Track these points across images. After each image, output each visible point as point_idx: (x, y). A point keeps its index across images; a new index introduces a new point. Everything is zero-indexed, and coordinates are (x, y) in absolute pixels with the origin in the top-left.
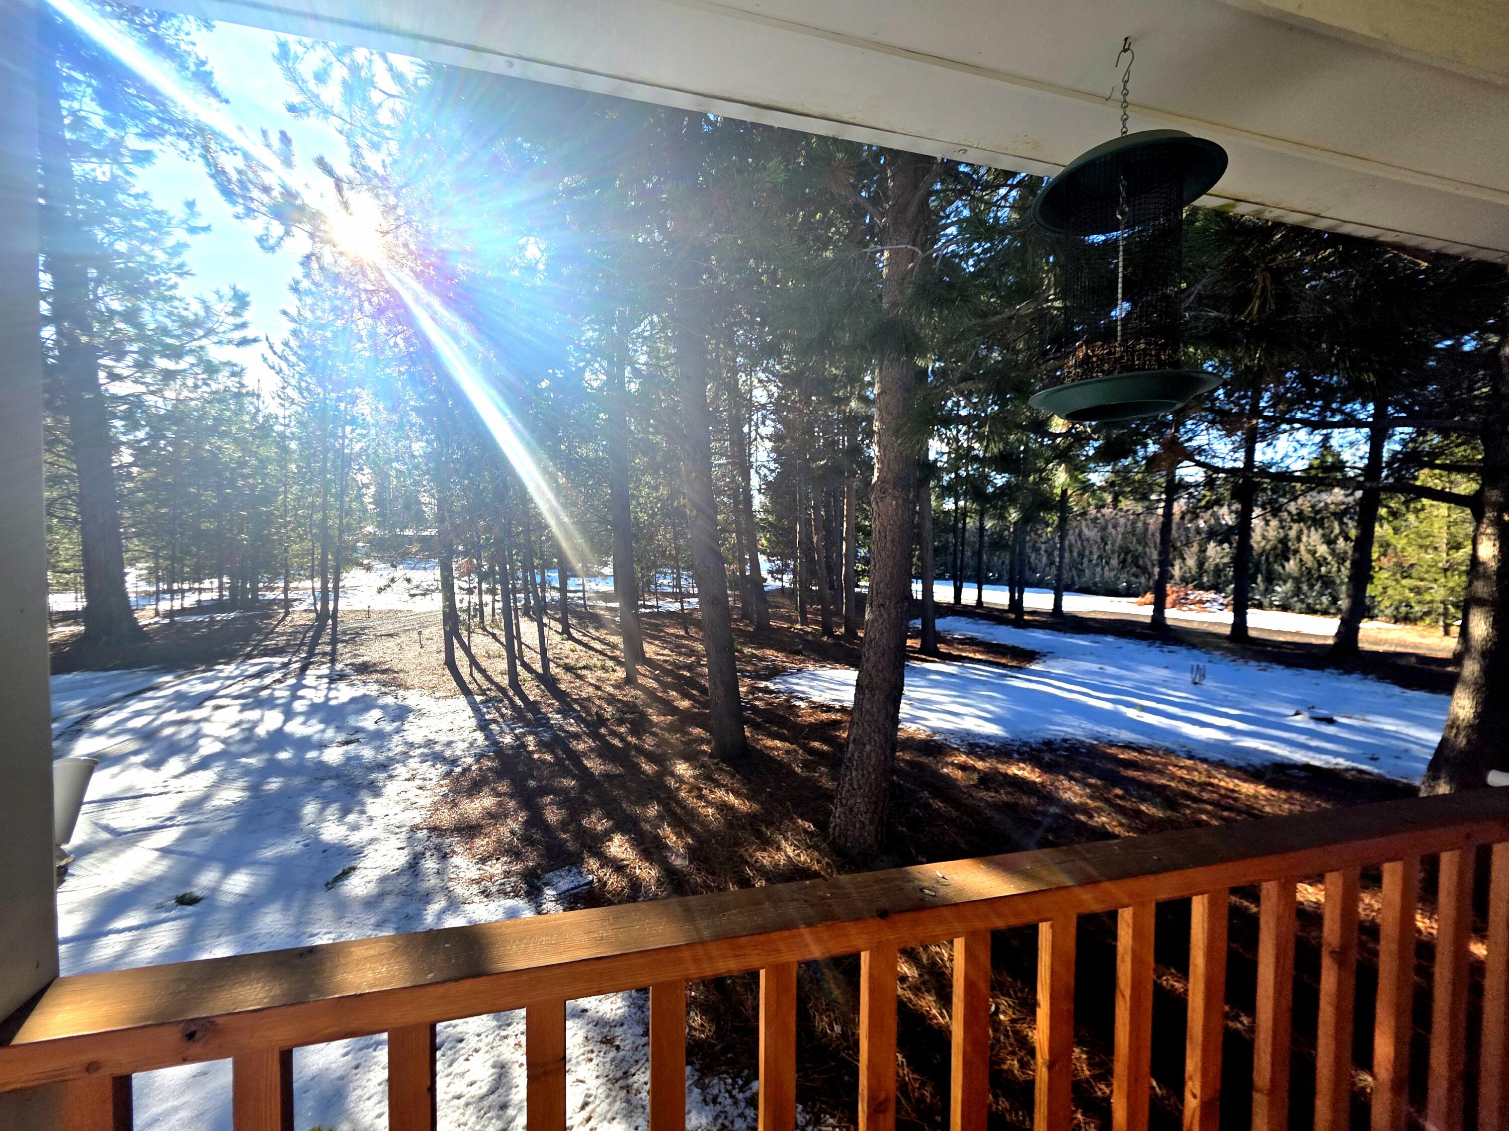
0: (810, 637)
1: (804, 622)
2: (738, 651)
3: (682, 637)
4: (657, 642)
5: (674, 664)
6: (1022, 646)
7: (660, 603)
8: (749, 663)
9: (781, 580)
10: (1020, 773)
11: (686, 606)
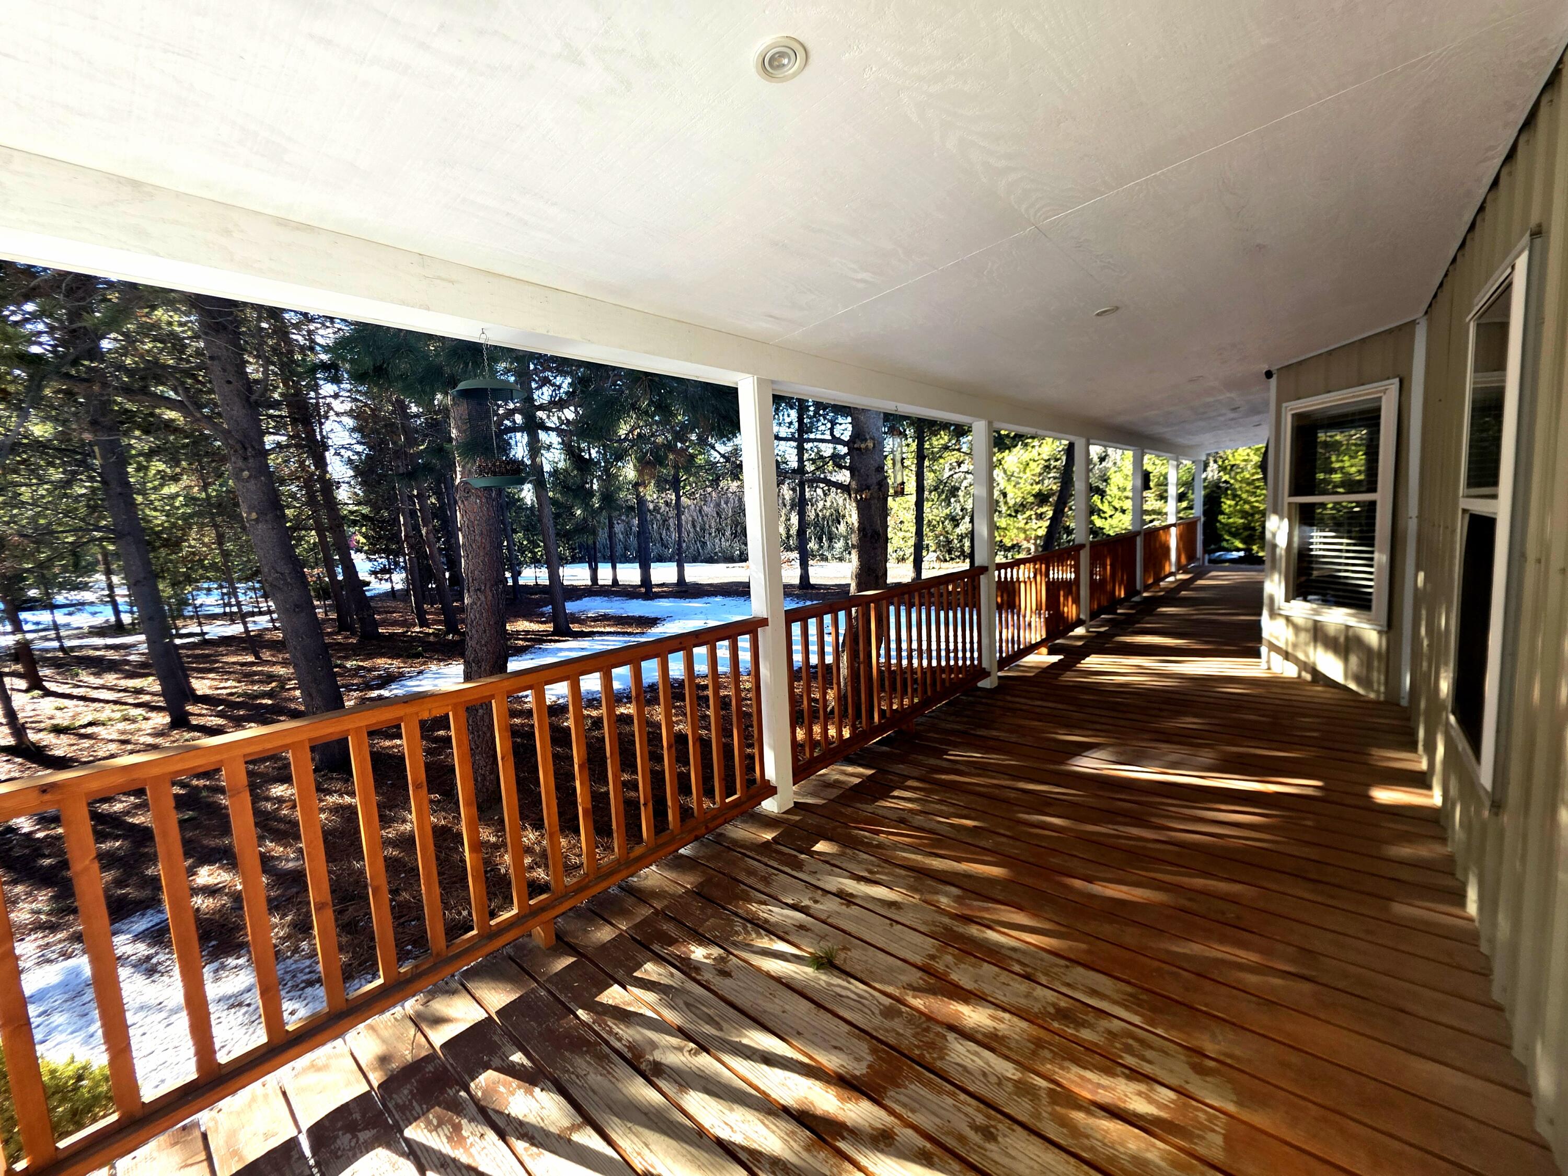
0: (432, 639)
1: (424, 623)
2: (337, 666)
3: (252, 664)
4: (211, 676)
5: (245, 694)
6: (647, 615)
7: (206, 629)
8: (355, 675)
9: (390, 579)
10: (626, 712)
11: (251, 627)
